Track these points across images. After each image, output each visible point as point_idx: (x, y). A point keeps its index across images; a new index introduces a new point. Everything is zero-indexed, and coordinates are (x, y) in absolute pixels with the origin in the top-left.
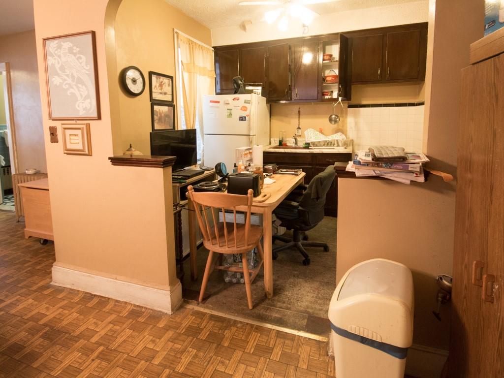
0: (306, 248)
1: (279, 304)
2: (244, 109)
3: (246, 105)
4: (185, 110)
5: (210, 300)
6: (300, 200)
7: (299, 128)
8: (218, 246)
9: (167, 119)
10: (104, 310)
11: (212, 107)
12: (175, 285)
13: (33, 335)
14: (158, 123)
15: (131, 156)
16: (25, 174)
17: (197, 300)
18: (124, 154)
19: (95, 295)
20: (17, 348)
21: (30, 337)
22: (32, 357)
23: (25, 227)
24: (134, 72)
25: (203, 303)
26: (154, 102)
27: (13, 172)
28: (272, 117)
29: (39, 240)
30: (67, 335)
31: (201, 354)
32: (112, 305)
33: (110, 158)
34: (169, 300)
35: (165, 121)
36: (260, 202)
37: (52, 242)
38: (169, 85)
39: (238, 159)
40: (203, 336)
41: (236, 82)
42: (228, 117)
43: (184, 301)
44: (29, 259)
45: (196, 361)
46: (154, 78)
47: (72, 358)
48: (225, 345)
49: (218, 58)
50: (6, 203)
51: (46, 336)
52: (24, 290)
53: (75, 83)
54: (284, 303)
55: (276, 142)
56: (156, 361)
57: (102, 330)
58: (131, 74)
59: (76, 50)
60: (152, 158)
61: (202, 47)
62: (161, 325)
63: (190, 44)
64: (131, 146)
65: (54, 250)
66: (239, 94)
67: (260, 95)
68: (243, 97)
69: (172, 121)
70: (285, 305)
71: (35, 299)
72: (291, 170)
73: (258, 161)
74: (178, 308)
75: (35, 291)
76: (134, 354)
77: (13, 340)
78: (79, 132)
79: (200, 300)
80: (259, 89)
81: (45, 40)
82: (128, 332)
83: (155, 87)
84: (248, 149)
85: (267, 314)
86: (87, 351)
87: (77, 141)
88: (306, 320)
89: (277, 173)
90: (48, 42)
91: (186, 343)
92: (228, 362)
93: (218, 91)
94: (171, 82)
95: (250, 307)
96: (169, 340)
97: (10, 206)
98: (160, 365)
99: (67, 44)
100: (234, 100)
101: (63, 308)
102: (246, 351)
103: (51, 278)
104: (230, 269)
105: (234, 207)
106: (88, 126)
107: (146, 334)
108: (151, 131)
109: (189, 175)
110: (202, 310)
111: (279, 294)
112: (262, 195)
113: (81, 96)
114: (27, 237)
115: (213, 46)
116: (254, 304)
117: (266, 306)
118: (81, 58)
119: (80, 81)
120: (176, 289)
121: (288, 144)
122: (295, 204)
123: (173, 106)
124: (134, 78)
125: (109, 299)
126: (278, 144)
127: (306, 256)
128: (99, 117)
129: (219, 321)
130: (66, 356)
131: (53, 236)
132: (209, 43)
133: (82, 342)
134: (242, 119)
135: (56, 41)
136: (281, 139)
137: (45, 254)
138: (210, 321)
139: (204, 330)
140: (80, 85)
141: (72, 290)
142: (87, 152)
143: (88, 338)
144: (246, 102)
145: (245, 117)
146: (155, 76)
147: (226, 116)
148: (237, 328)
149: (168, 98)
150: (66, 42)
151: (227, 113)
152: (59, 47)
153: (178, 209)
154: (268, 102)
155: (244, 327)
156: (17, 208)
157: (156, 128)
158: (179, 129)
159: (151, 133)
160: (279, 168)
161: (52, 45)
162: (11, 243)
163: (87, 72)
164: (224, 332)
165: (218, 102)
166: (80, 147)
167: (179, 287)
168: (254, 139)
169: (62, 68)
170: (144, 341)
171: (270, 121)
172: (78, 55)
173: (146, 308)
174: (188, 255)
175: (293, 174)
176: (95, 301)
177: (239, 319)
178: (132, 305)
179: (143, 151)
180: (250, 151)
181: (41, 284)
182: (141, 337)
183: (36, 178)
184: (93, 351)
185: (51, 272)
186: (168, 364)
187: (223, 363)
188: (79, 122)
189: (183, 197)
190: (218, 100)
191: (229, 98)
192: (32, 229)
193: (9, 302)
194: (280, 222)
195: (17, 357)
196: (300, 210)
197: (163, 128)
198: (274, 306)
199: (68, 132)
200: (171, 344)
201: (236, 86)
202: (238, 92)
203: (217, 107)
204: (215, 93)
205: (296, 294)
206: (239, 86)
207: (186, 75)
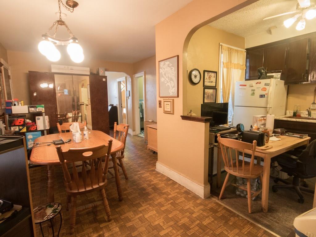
0: (303, 192)
1: (271, 218)
2: (264, 89)
3: (266, 87)
4: (223, 91)
5: (225, 200)
6: (300, 155)
7: (314, 103)
8: (232, 171)
9: (212, 96)
10: (174, 186)
11: (240, 89)
12: (207, 185)
13: (149, 187)
14: (206, 99)
15: (191, 116)
16: (148, 122)
17: (218, 197)
18: (188, 114)
19: (171, 179)
20: (144, 189)
21: (148, 187)
22: (148, 194)
23: (147, 145)
24: (196, 72)
25: (222, 200)
26: (205, 87)
27: (144, 120)
28: (289, 95)
29: (152, 151)
30: (160, 191)
31: (216, 222)
32: (178, 186)
33: (181, 116)
34: (203, 191)
35: (211, 97)
36: (262, 150)
37: (157, 153)
38: (214, 77)
39: (254, 123)
40: (219, 215)
41: (260, 71)
42: (251, 95)
43: (211, 196)
44: (148, 158)
45: (213, 223)
46: (206, 73)
47: (161, 200)
48: (230, 224)
49: (249, 56)
50: (141, 134)
51: (153, 188)
52: (146, 169)
53: (169, 80)
54: (275, 218)
55: (291, 113)
56: (194, 215)
57: (173, 194)
58: (194, 73)
59: (171, 65)
60: (201, 117)
61: (237, 51)
62: (198, 202)
63: (229, 50)
64: (191, 111)
65: (157, 157)
66: (261, 79)
67: (279, 79)
68: (263, 81)
69: (215, 98)
70: (274, 219)
71: (150, 174)
72: (297, 134)
73: (270, 126)
74: (207, 197)
75: (150, 171)
76: (185, 209)
77: (142, 186)
78: (169, 103)
79: (220, 198)
80: (279, 75)
81: (159, 61)
82: (183, 199)
83: (207, 78)
84: (263, 117)
85: (260, 219)
86: (167, 200)
87: (168, 107)
88: (289, 233)
89: (285, 135)
90: (160, 62)
91: (209, 214)
92: (230, 231)
93: (247, 78)
94: (216, 75)
95: (250, 212)
96: (201, 210)
97: (142, 135)
98: (195, 217)
99: (167, 63)
100: (256, 83)
101: (159, 180)
102: (241, 231)
103: (156, 167)
104: (240, 187)
105: (243, 149)
106: (173, 100)
107: (191, 202)
108: (202, 103)
109: (221, 129)
110: (220, 203)
111: (273, 212)
112: (265, 146)
113: (171, 86)
114: (148, 149)
115: (245, 48)
116: (253, 211)
117: (260, 215)
118: (172, 68)
119: (171, 80)
120: (207, 187)
121: (302, 115)
122: (294, 157)
123: (216, 89)
124: (195, 75)
125: (177, 183)
126: (292, 115)
127: (301, 197)
128: (178, 96)
129: (228, 211)
130: (159, 198)
131: (157, 150)
132: (243, 48)
133: (165, 196)
134: (262, 96)
135: (163, 62)
136: (295, 111)
137: (154, 158)
138: (224, 210)
139: (220, 212)
140: (171, 81)
141: (163, 174)
142: (172, 113)
143: (168, 195)
144: (266, 85)
145: (264, 95)
146: (207, 72)
147: (250, 95)
148: (239, 219)
149: (213, 84)
150: (167, 61)
151: (251, 92)
152: (164, 64)
153: (212, 146)
154: (285, 84)
155: (243, 220)
156: (145, 137)
157: (205, 102)
158: (219, 103)
159: (202, 104)
160: (286, 132)
161: (162, 63)
162: (143, 150)
163: (174, 75)
164: (231, 217)
165: (245, 85)
166: (169, 110)
167: (209, 187)
168: (270, 111)
169: (165, 74)
170: (189, 205)
171: (287, 97)
172: (171, 67)
173: (192, 192)
174: (216, 175)
175: (298, 137)
176: (171, 182)
177: (241, 215)
178: (186, 188)
179: (197, 113)
180: (264, 118)
181: (152, 169)
182: (188, 203)
183: (152, 123)
184: (169, 201)
185: (156, 165)
186: (199, 219)
187: (227, 231)
188: (170, 98)
189: (216, 141)
190: (245, 84)
191: (253, 82)
192: (150, 146)
193: (142, 172)
194: (281, 168)
195: (144, 192)
196: (297, 162)
197: (209, 102)
198: (267, 217)
199: (166, 103)
200: (202, 212)
201: (259, 74)
202: (261, 78)
203: (245, 89)
204: (244, 80)
205: (286, 217)
206: (261, 74)
207: (225, 70)
